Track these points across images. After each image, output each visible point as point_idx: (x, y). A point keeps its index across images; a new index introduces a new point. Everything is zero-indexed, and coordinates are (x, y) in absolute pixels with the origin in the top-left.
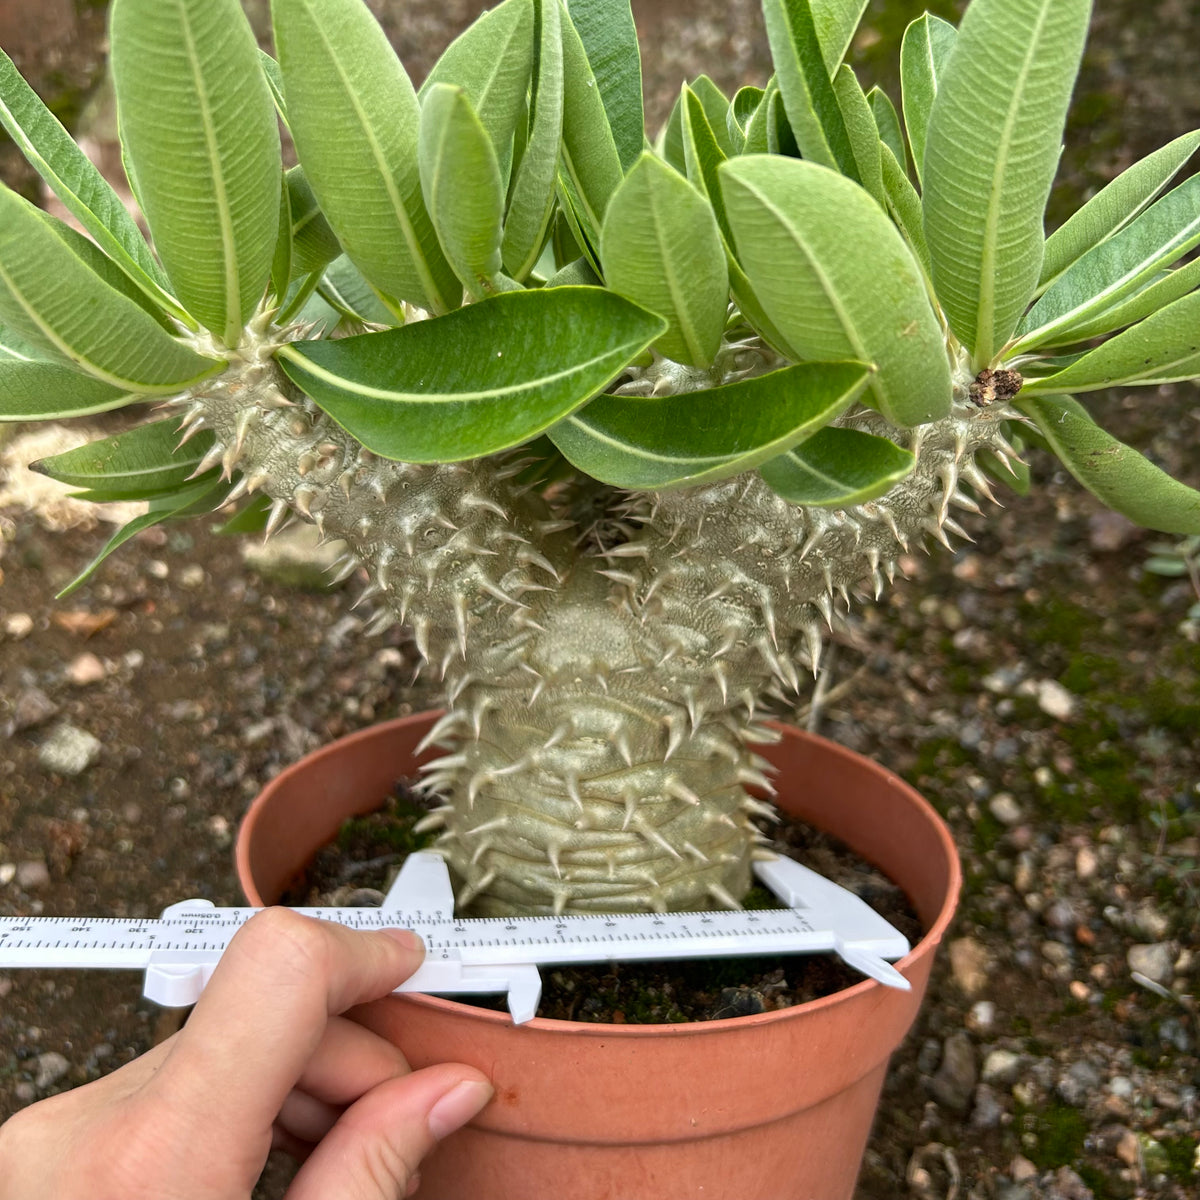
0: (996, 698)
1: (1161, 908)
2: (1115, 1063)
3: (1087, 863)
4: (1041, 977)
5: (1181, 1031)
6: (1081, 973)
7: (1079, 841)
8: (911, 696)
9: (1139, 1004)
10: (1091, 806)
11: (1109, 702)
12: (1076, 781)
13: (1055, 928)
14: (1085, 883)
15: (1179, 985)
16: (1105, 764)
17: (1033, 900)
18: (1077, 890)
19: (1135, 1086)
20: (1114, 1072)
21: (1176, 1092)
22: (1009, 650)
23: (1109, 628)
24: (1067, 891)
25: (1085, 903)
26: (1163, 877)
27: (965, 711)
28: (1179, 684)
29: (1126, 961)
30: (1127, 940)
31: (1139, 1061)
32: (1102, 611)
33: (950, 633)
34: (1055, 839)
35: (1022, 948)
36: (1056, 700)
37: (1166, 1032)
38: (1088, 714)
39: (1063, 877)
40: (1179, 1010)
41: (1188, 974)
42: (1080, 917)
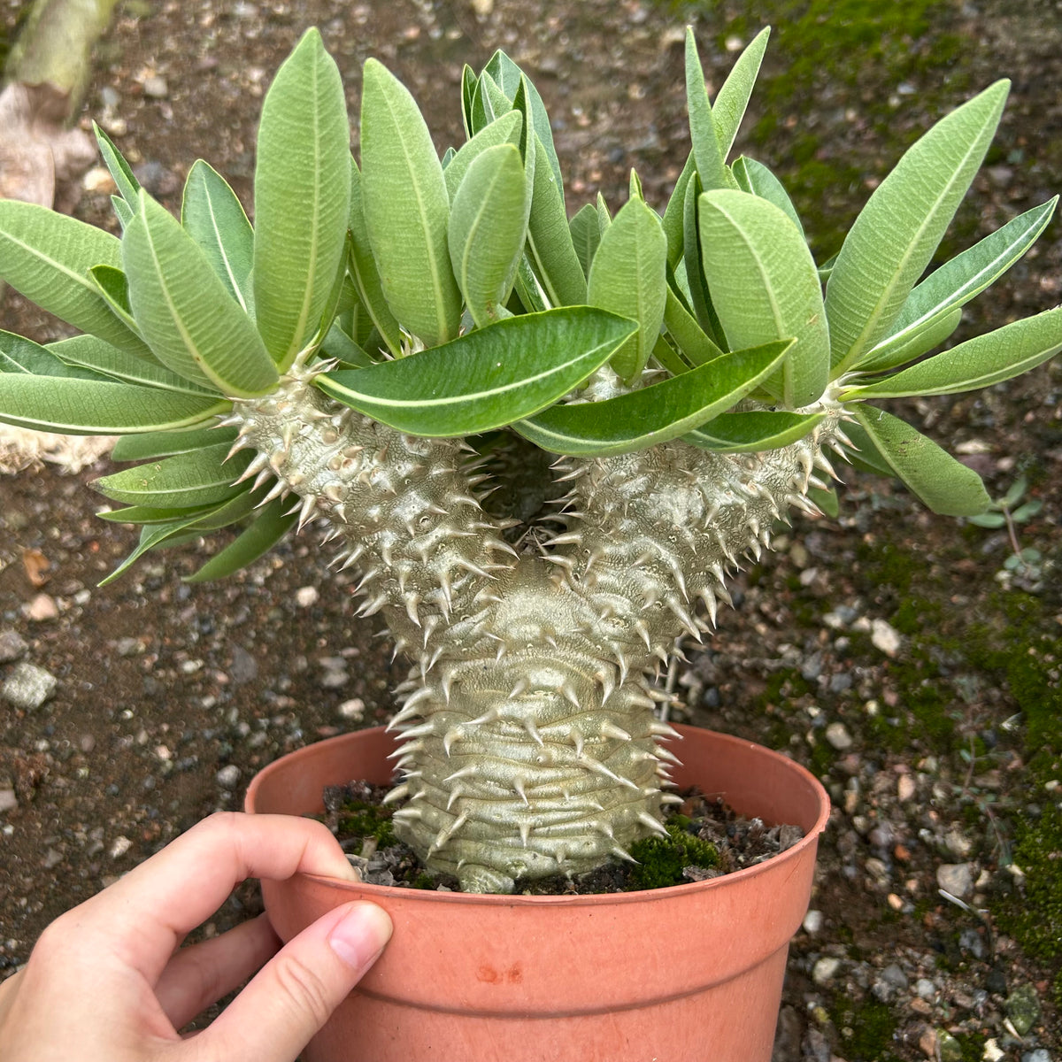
0: (835, 634)
1: (967, 831)
2: (921, 967)
3: (906, 789)
4: (864, 888)
5: (978, 941)
6: (897, 886)
7: (900, 768)
8: (762, 629)
9: (943, 915)
10: (912, 738)
11: (933, 642)
12: (901, 716)
13: (877, 848)
14: (904, 806)
15: (978, 900)
16: (926, 700)
17: (859, 821)
18: (897, 813)
19: (937, 988)
20: (920, 975)
21: (970, 995)
22: (848, 590)
23: (935, 571)
24: (888, 813)
25: (903, 825)
26: (971, 804)
27: (808, 645)
28: (994, 629)
29: (935, 877)
30: (938, 859)
31: (942, 965)
32: (929, 557)
33: (799, 571)
34: (880, 766)
35: (848, 864)
36: (886, 638)
37: (965, 942)
38: (914, 653)
39: (885, 801)
40: (977, 922)
41: (985, 891)
42: (899, 837)
